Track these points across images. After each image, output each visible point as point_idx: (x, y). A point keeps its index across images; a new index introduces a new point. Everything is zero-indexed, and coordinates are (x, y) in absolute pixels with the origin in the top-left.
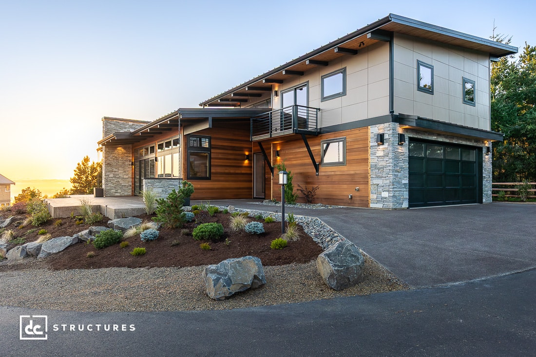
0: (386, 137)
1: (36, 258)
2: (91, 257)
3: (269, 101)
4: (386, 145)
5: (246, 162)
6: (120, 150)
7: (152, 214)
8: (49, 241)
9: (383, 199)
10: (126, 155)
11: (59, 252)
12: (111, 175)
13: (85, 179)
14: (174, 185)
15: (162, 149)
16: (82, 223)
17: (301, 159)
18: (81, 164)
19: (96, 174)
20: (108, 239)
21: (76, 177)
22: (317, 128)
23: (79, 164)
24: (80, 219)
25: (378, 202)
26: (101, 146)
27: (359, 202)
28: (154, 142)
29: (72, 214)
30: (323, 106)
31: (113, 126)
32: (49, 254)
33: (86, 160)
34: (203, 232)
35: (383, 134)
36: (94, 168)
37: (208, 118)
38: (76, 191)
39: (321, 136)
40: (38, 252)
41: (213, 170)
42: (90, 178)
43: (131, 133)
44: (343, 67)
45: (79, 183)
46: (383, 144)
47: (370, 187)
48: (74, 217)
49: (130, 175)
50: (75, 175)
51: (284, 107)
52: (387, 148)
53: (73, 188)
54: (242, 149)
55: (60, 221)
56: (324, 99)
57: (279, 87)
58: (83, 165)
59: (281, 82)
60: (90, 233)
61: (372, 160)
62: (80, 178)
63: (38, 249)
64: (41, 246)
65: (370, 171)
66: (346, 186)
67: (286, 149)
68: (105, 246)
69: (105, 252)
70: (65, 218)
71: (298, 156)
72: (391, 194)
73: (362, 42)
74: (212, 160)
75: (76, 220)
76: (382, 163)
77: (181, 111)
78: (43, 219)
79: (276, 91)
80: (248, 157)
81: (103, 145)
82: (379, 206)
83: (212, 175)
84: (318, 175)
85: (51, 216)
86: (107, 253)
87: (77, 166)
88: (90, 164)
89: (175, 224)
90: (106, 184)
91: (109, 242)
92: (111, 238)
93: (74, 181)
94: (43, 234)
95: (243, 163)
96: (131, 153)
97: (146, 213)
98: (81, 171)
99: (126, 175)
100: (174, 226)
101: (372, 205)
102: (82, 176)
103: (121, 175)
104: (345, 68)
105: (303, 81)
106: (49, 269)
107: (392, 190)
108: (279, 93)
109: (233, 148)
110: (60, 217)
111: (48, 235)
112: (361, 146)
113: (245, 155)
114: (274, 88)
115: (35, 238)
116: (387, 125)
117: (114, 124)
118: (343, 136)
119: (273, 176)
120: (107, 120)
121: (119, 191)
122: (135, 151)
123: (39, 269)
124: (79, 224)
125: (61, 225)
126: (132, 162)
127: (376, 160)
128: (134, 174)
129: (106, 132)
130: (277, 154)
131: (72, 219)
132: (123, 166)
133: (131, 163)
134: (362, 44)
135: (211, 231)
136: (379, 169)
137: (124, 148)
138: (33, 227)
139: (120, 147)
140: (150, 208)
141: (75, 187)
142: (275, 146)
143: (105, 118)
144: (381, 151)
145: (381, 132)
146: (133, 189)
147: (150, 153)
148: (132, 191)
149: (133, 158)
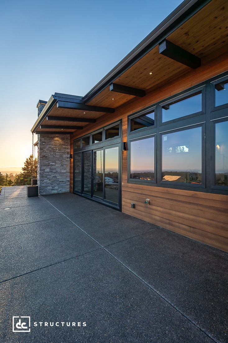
6: (57, 140)
10: (64, 147)
12: (48, 170)
21: (26, 167)
23: (27, 159)
33: (32, 157)
45: (27, 170)
49: (68, 169)
50: (25, 165)
58: (30, 160)
90: (41, 181)
93: (24, 169)
96: (69, 144)
98: (28, 163)
99: (63, 169)
102: (29, 166)
103: (58, 170)
121: (56, 188)
122: (73, 142)
126: (71, 155)
128: (73, 168)
132: (61, 159)
133: (69, 156)
137: (62, 139)
139: (57, 137)
141: (24, 173)
146: (72, 186)
147: (93, 142)
148: (70, 187)
149: (72, 150)
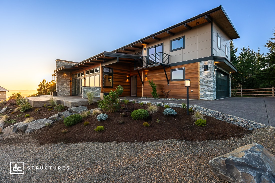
0: (209, 67)
1: (24, 133)
2: (65, 133)
3: (141, 53)
4: (209, 71)
5: (128, 80)
6: (65, 75)
7: (91, 104)
8: (33, 122)
9: (208, 96)
10: (68, 77)
11: (40, 129)
12: (61, 86)
13: (43, 89)
14: (97, 90)
15: (88, 74)
16: (52, 110)
17: (159, 78)
18: (42, 82)
19: (49, 87)
20: (74, 120)
21: (40, 88)
22: (168, 64)
23: (41, 83)
24: (50, 108)
25: (204, 97)
26: (55, 73)
27: (193, 97)
28: (83, 71)
29: (45, 105)
30: (172, 54)
31: (61, 64)
32: (34, 130)
33: (44, 81)
34: (139, 115)
35: (208, 65)
36: (48, 84)
37: (117, 58)
38: (39, 94)
39: (170, 68)
40: (25, 129)
41: (114, 84)
42: (46, 89)
43: (72, 66)
44: (183, 36)
45: (41, 91)
46: (207, 70)
47: (199, 90)
48: (47, 106)
49: (70, 86)
50: (39, 87)
51: (149, 55)
52: (210, 72)
53: (38, 93)
54: (126, 74)
55: (38, 109)
56: (172, 51)
57: (147, 46)
59: (148, 44)
60: (59, 116)
61: (200, 77)
62: (41, 89)
63: (26, 127)
64: (27, 125)
65: (199, 83)
66: (185, 90)
67: (151, 74)
68: (73, 125)
69: (74, 129)
70: (41, 107)
71: (157, 77)
72: (212, 93)
73: (198, 22)
74: (114, 79)
75: (48, 108)
76: (206, 79)
77: (105, 53)
78: (27, 108)
79: (145, 48)
80: (128, 78)
81: (56, 72)
82: (206, 99)
83: (114, 86)
84: (169, 85)
85: (32, 107)
86: (76, 129)
87: (40, 83)
88: (46, 83)
89: (114, 110)
90: (58, 90)
91: (75, 122)
92: (76, 120)
93: (38, 90)
94: (28, 117)
95: (126, 81)
96: (70, 76)
97: (89, 104)
98: (42, 86)
99: (67, 86)
100: (113, 111)
101: (200, 99)
102: (42, 88)
103: (65, 87)
104: (185, 36)
105: (160, 43)
106: (36, 143)
107: (213, 91)
108: (147, 49)
109: (122, 74)
110: (38, 106)
111: (32, 118)
112: (194, 71)
113: (127, 77)
114: (144, 46)
115: (23, 119)
116: (210, 61)
117: (62, 63)
118: (183, 67)
119: (143, 86)
120: (58, 61)
121: (65, 93)
122: (72, 76)
123: (28, 143)
124: (50, 111)
125: (39, 111)
127: (203, 78)
128: (72, 86)
129: (58, 66)
130: (146, 76)
131: (45, 107)
132: (66, 82)
133: (70, 81)
134: (198, 23)
135: (144, 114)
136: (205, 82)
137: (67, 74)
138: (21, 113)
139: (65, 73)
140: (91, 101)
141: (39, 92)
142: (144, 73)
143: (58, 60)
144: (206, 73)
145: (206, 64)
146: (71, 93)
147: (81, 76)
148: (71, 94)
149: (71, 79)
